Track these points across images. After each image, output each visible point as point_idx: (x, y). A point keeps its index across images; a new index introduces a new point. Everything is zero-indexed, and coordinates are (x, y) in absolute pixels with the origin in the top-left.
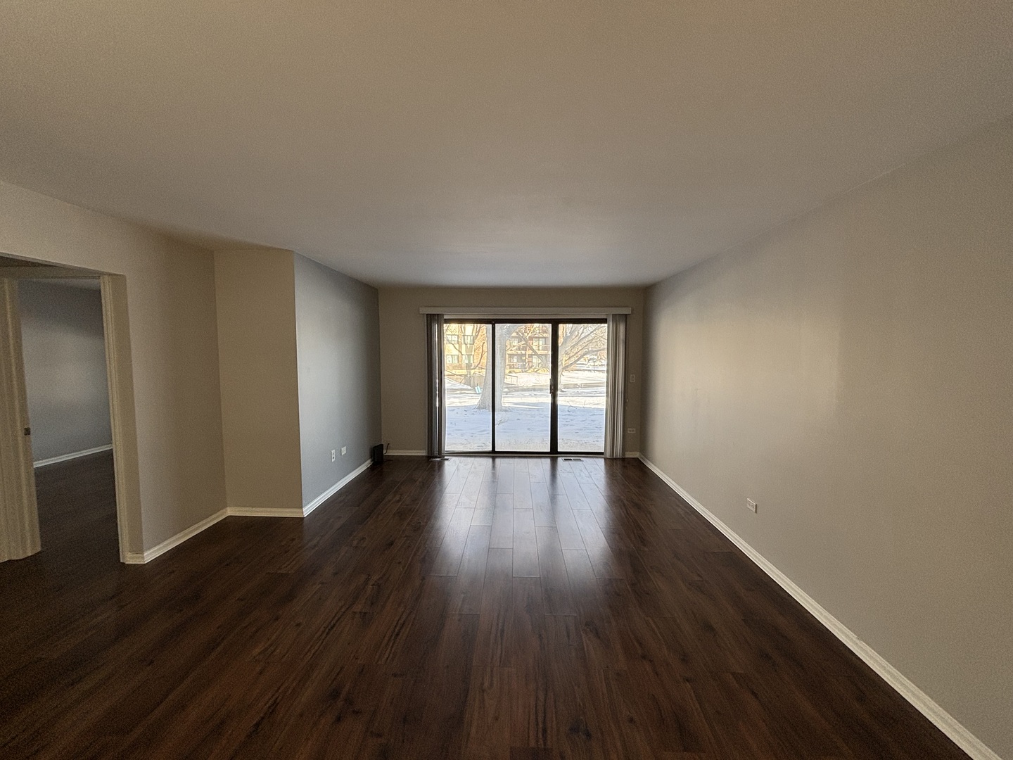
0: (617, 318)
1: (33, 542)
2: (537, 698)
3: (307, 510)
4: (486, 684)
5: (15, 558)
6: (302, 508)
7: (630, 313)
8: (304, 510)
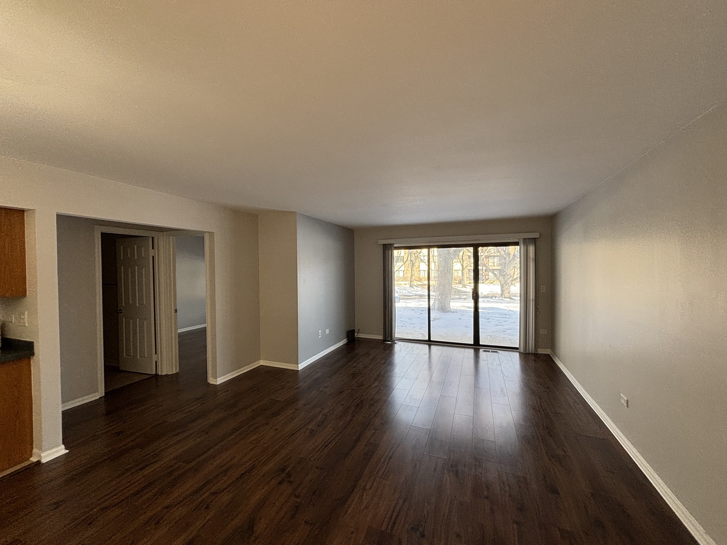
0: (527, 242)
1: (176, 367)
2: (397, 503)
3: (301, 366)
4: (368, 487)
5: (168, 374)
6: (298, 364)
7: (539, 237)
8: (299, 366)
